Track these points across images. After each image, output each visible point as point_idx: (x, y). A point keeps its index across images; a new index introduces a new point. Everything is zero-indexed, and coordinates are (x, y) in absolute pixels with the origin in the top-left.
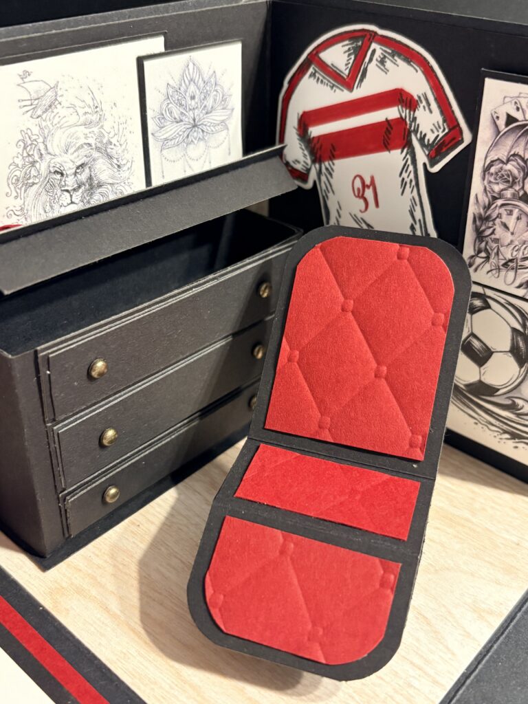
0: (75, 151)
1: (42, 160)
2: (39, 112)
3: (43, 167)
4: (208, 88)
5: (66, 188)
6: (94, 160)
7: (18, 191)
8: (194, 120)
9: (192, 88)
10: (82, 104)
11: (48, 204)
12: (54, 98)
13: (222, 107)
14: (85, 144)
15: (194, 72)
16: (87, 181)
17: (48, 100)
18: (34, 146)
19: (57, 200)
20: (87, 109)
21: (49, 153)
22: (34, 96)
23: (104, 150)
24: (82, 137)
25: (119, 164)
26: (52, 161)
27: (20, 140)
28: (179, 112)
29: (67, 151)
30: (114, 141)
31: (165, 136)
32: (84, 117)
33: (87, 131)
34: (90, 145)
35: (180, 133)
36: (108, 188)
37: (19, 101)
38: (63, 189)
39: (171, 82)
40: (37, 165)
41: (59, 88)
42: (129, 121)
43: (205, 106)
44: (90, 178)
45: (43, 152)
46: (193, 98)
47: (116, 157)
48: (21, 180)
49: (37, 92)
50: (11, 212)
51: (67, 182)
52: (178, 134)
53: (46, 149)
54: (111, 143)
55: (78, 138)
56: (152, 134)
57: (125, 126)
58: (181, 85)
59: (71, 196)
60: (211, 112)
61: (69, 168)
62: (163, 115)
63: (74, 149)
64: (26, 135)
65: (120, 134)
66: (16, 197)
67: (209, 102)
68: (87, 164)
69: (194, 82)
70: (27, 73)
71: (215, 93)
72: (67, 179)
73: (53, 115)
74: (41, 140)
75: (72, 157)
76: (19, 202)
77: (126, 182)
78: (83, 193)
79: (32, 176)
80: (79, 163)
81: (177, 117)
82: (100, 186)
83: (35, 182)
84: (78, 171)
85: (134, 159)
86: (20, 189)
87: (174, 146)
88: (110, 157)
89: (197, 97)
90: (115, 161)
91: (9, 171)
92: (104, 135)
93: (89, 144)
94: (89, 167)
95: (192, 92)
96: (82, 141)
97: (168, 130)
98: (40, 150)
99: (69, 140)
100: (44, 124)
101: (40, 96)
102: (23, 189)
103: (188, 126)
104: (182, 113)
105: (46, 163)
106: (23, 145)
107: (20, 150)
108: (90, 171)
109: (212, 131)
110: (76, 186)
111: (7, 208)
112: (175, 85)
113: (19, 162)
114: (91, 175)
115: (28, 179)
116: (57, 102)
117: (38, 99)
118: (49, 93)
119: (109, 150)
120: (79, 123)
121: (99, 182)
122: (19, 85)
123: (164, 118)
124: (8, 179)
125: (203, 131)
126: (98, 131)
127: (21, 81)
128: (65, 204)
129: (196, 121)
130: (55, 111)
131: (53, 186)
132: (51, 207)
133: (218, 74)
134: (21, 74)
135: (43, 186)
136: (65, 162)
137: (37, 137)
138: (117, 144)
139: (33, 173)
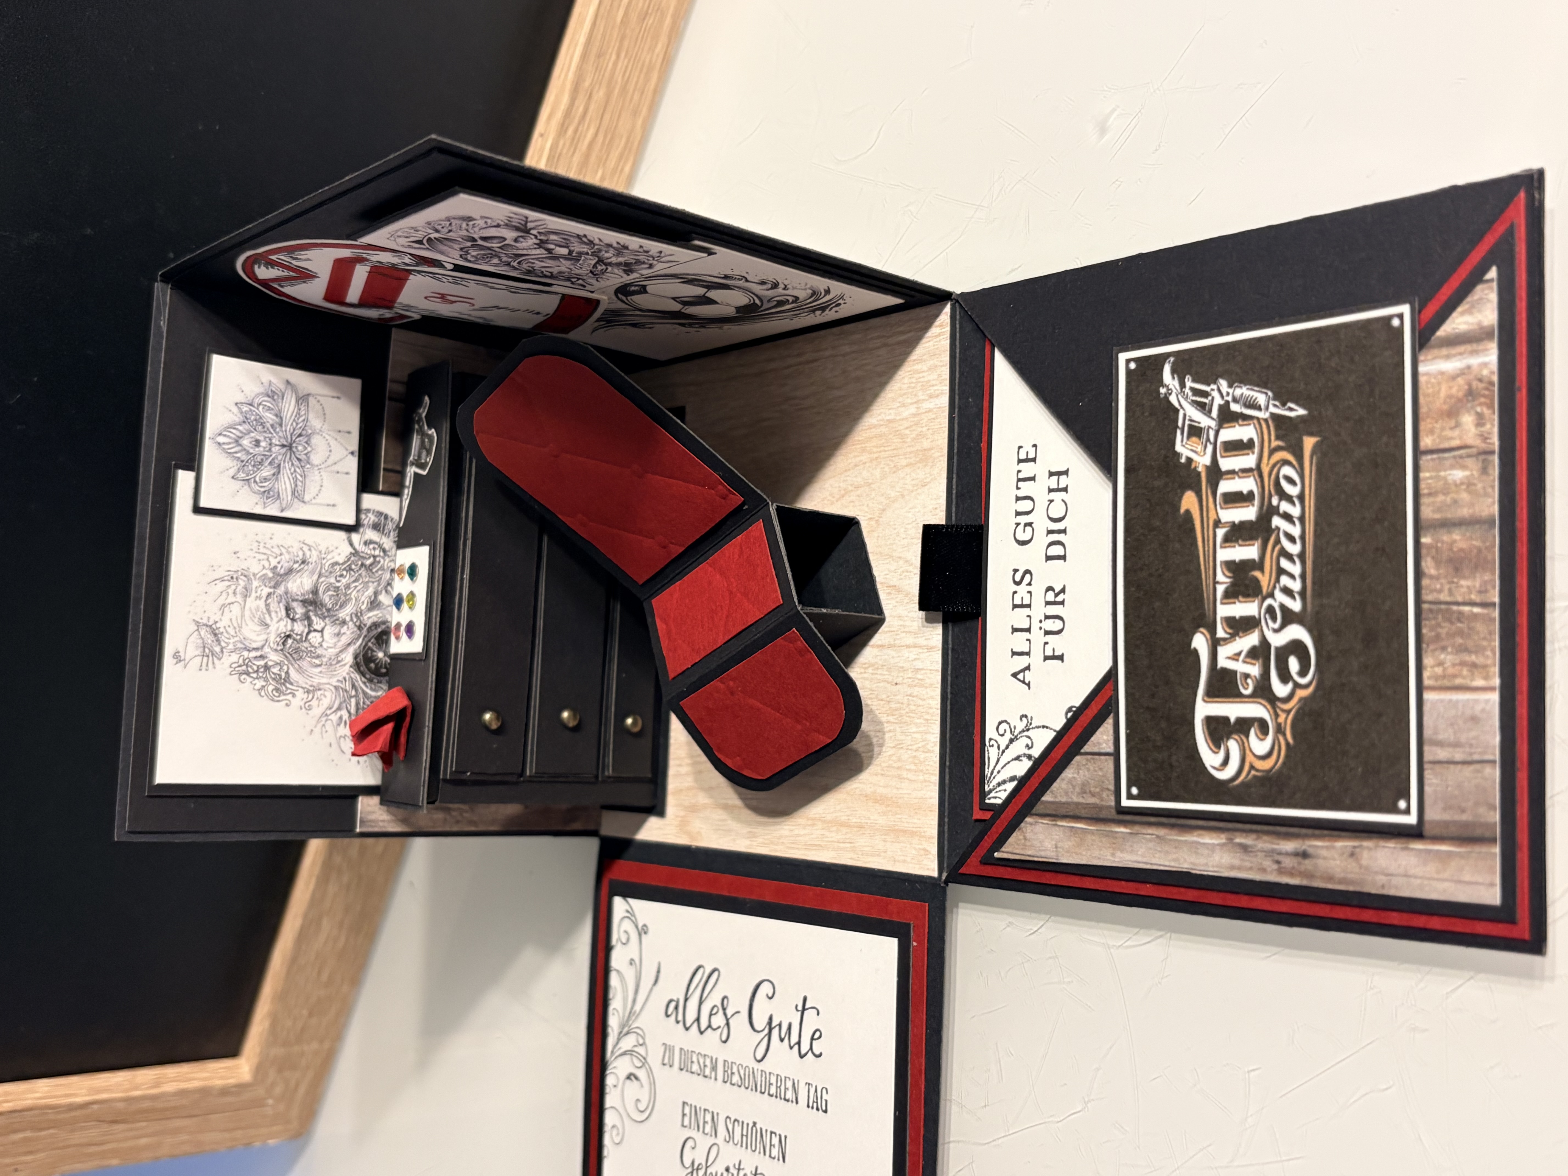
0: (270, 615)
1: (267, 657)
2: (217, 649)
3: (274, 657)
4: (253, 418)
5: (304, 635)
6: (286, 593)
7: (289, 691)
8: (283, 446)
9: (246, 442)
10: (224, 594)
11: (314, 660)
12: (208, 629)
13: (280, 400)
14: (266, 601)
15: (228, 436)
16: (306, 607)
17: (209, 636)
18: (250, 663)
19: (313, 649)
20: (231, 591)
21: (263, 646)
22: (199, 652)
23: (279, 577)
24: (258, 602)
25: (300, 562)
26: (272, 645)
27: (239, 679)
28: (269, 468)
29: (266, 625)
30: (274, 562)
31: (289, 493)
32: (238, 596)
33: (254, 595)
34: (269, 595)
35: (293, 470)
36: (322, 582)
37: (200, 670)
38: (304, 639)
39: (232, 472)
40: (270, 663)
41: (200, 621)
42: (259, 538)
43: (272, 426)
44: (304, 602)
45: (258, 654)
46: (257, 443)
47: (291, 563)
48: (279, 686)
49: (197, 647)
50: (307, 705)
51: (299, 633)
52: (292, 474)
53: (256, 649)
54: (275, 567)
55: (257, 609)
56: (282, 511)
57: (262, 545)
58: (239, 458)
59: (315, 630)
60: (281, 418)
61: (285, 626)
62: (265, 492)
63: (267, 616)
64: (237, 669)
65: (269, 552)
66: (294, 695)
67: (269, 417)
68: (288, 603)
69: (241, 438)
70: (176, 656)
71: (261, 407)
72: (295, 632)
73: (225, 634)
74: (246, 654)
75: (275, 619)
76: (300, 694)
77: (323, 556)
78: (316, 615)
79: (278, 672)
80: (283, 612)
81: (272, 472)
82: (315, 592)
83: (285, 670)
84: (291, 617)
85: (302, 540)
86: (287, 688)
87: (304, 483)
88: (290, 571)
89: (258, 437)
90: (296, 566)
91: (265, 697)
92: (264, 575)
93: (267, 596)
94: (293, 600)
95: (251, 443)
96: (261, 604)
97: (284, 486)
98: (256, 657)
99: (256, 620)
100: (231, 647)
101: (202, 645)
102: (288, 685)
103: (288, 456)
104: (270, 464)
105: (272, 653)
106: (244, 676)
107: (249, 680)
108: (297, 600)
109: (304, 420)
110: (306, 623)
111: (301, 708)
112: (236, 468)
113: (259, 683)
114: (301, 601)
115: (281, 678)
116: (214, 626)
117: (204, 647)
118: (203, 633)
119: (282, 571)
120: (242, 603)
121: (312, 592)
122: (185, 667)
123: (269, 491)
124: (273, 700)
125: (300, 435)
126: (257, 581)
127: (182, 663)
128: (321, 640)
129: (285, 443)
130: (222, 630)
131: (297, 650)
132: (318, 657)
133: (240, 398)
134: (175, 661)
135: (293, 662)
136: (278, 629)
137: (242, 658)
138: (279, 558)
139: (275, 670)
